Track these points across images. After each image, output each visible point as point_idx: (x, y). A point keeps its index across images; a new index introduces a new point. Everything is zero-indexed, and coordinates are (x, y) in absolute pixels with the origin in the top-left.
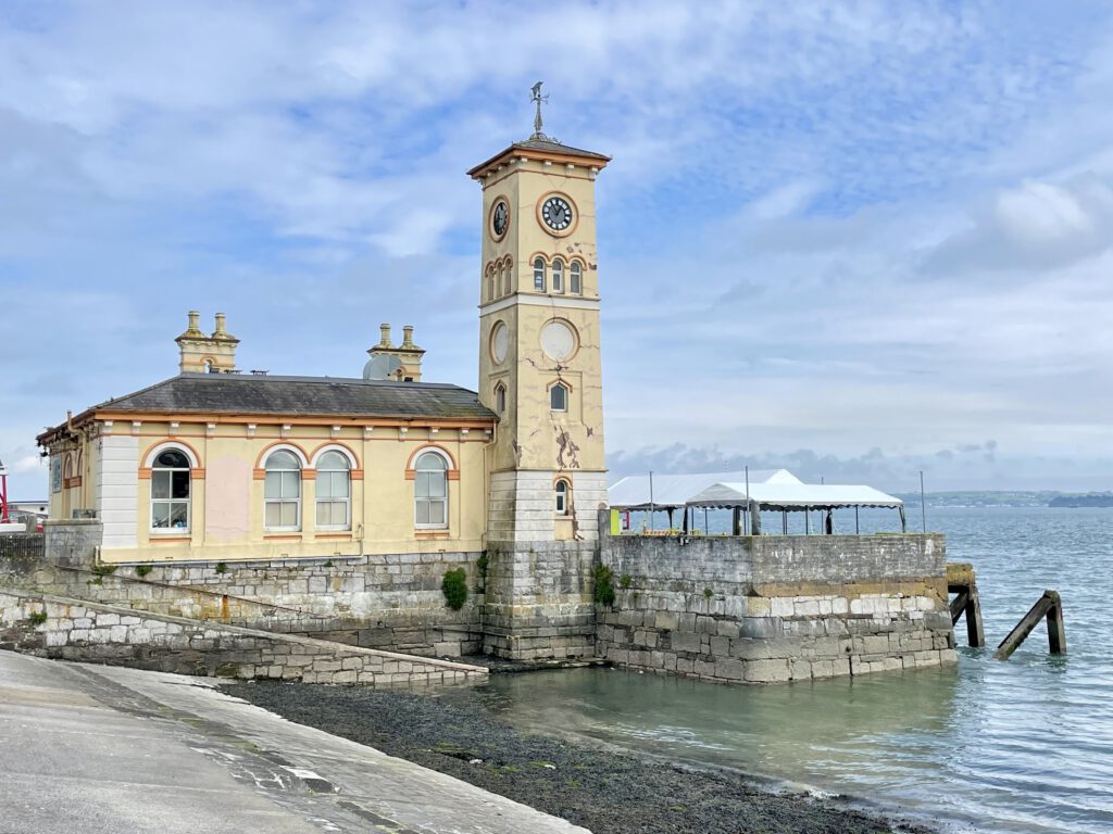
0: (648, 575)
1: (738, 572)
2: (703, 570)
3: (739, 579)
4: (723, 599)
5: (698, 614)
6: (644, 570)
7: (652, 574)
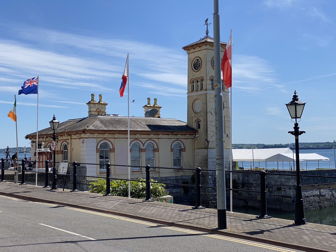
0: (253, 183)
1: (291, 182)
2: (276, 181)
3: (291, 184)
4: (285, 191)
5: (274, 196)
6: (251, 181)
7: (255, 183)
